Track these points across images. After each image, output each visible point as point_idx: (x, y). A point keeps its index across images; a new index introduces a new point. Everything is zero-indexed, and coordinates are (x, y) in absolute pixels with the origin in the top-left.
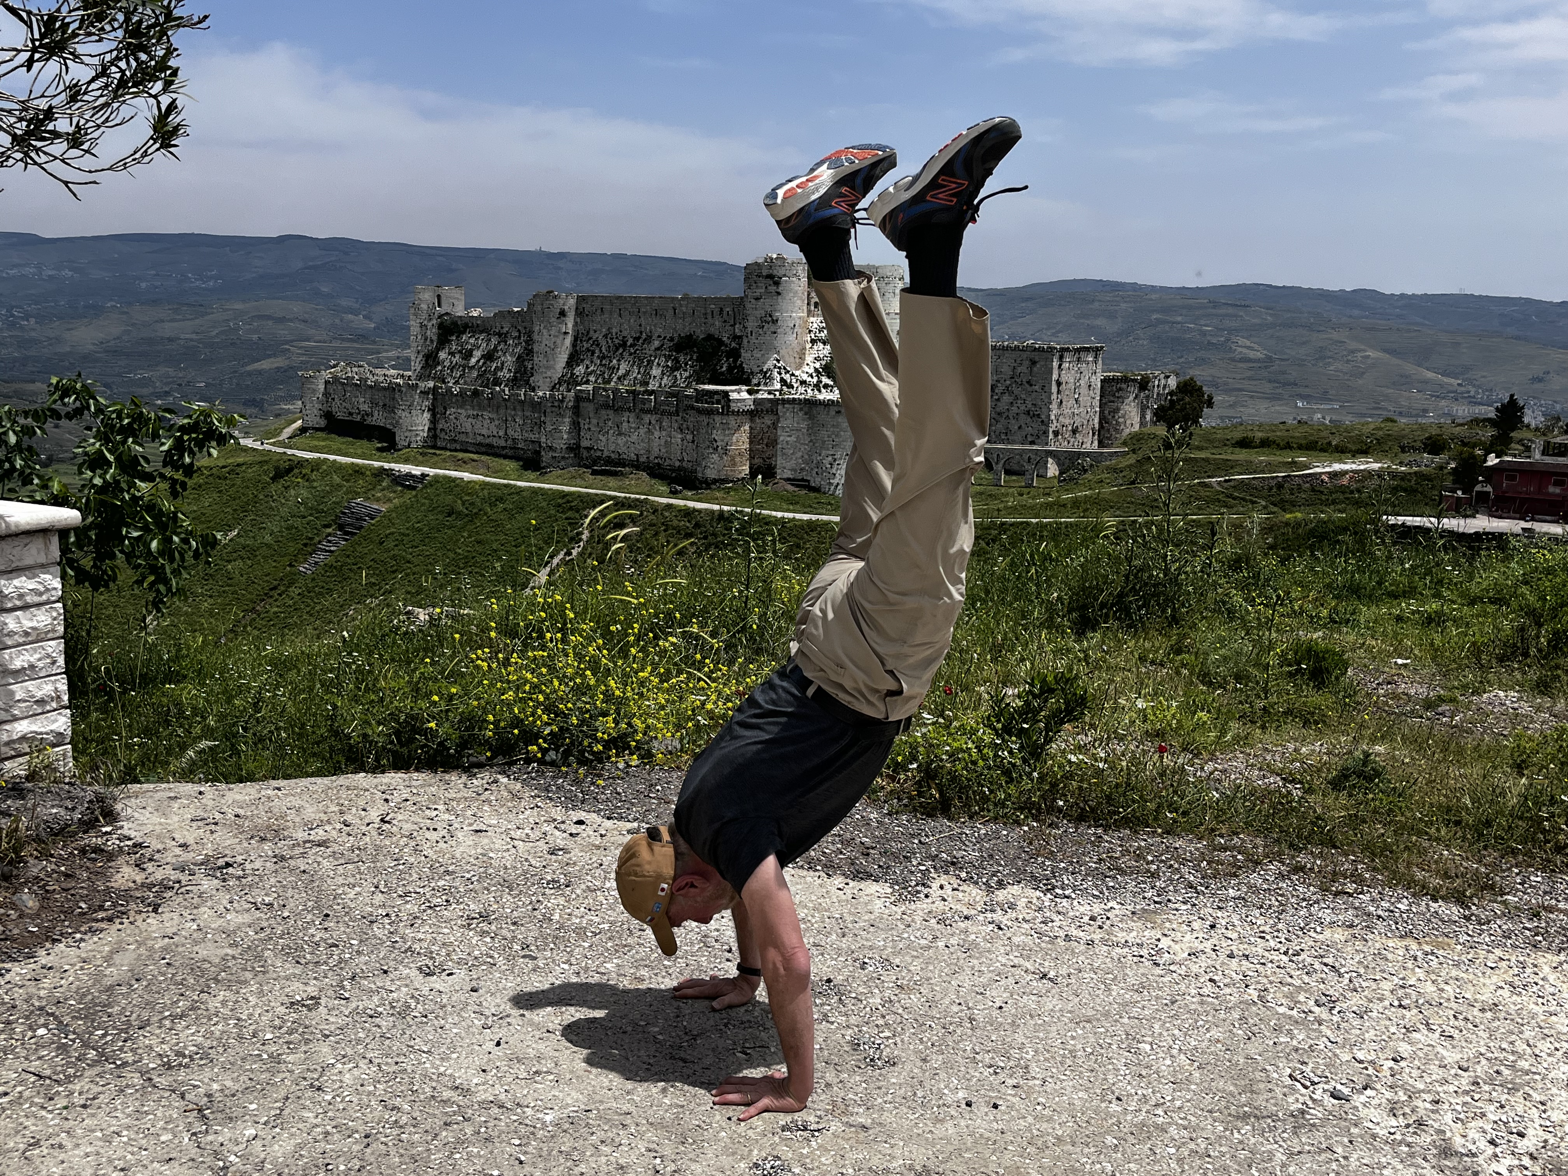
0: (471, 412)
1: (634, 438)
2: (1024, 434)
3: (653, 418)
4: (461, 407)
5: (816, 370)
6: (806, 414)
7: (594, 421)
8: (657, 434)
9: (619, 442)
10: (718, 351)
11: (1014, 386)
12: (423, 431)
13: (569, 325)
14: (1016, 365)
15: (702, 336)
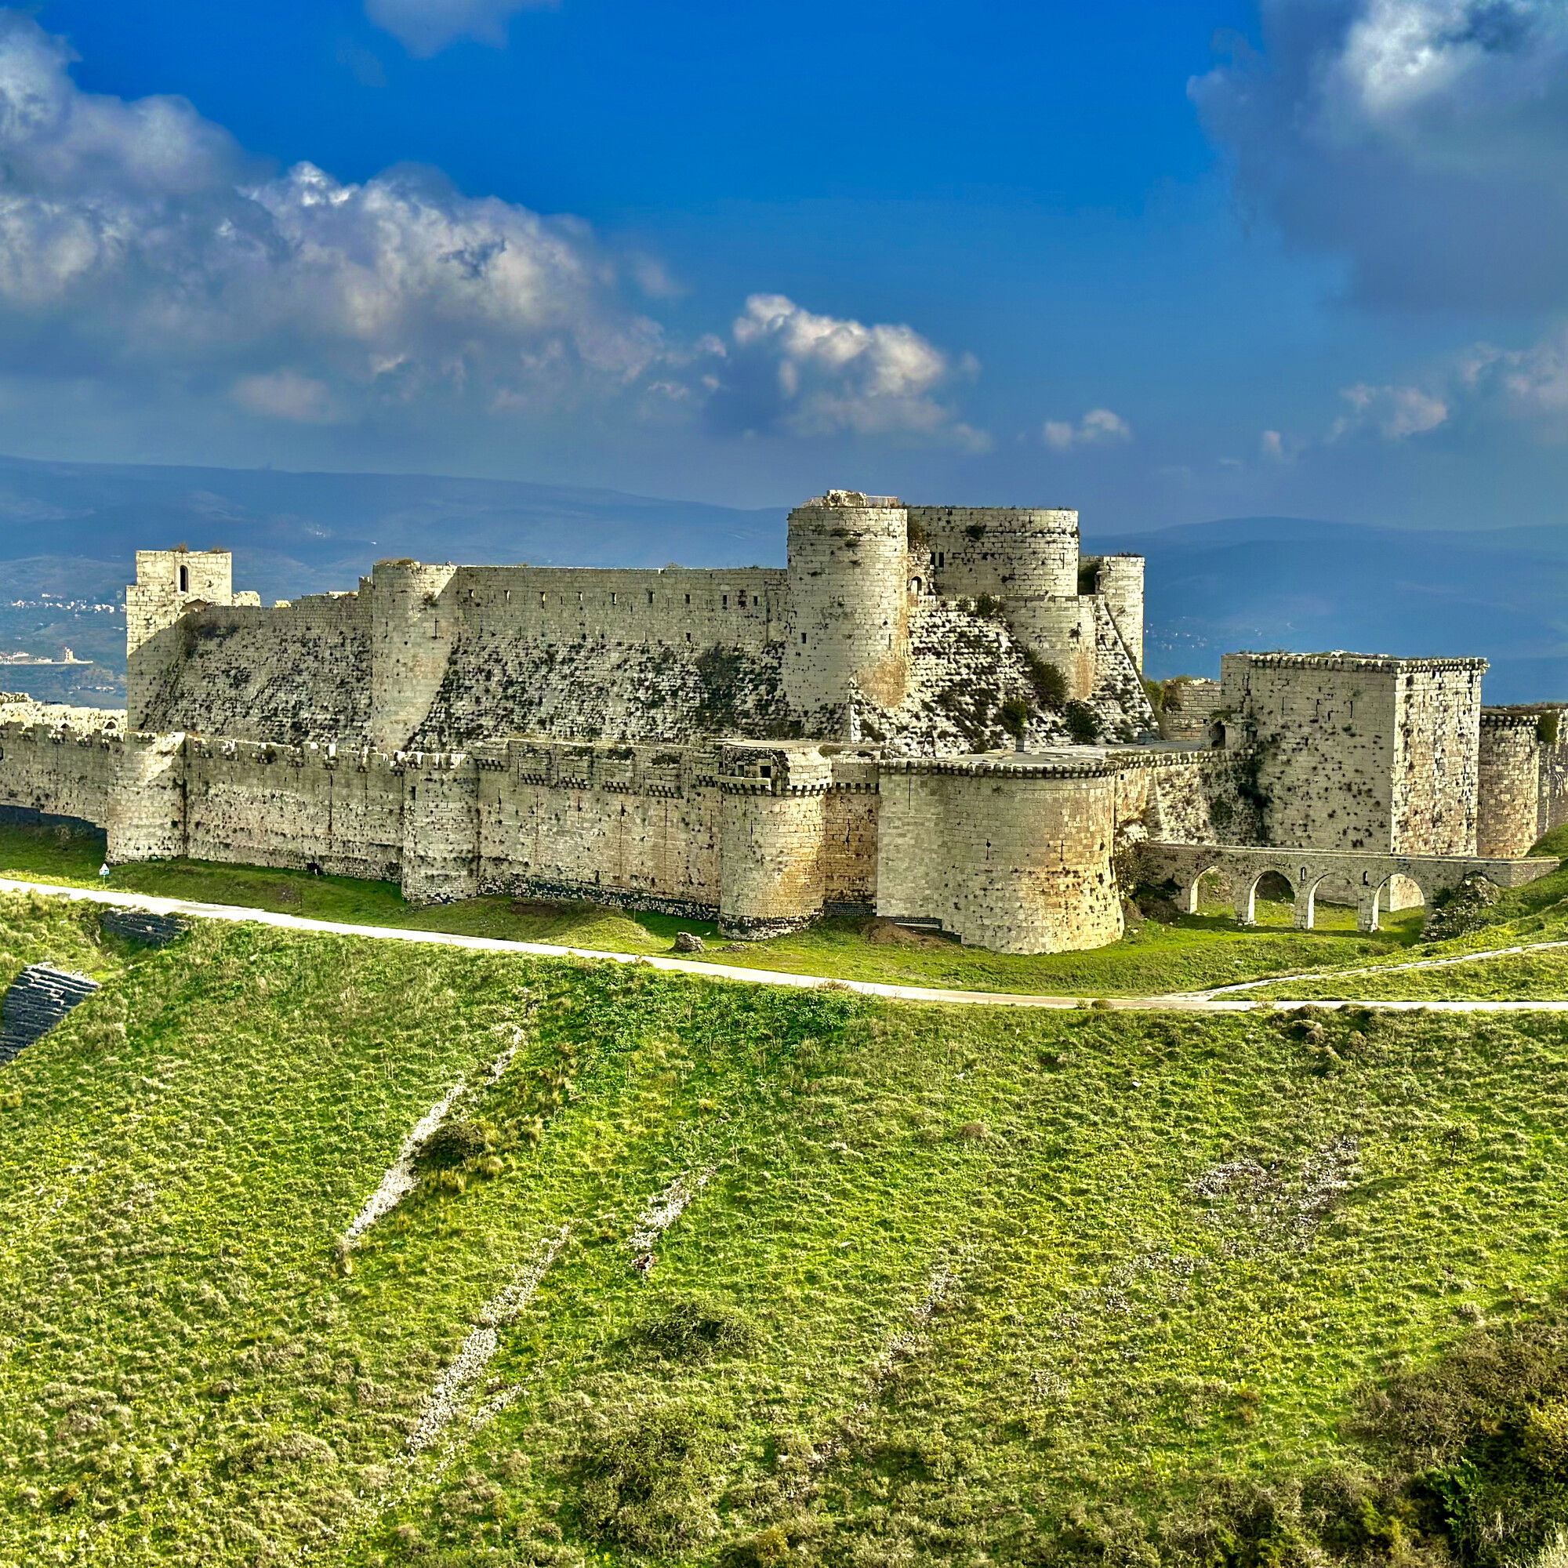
0: (258, 791)
1: (590, 838)
2: (1341, 827)
3: (630, 803)
4: (240, 782)
5: (926, 706)
6: (933, 793)
7: (510, 808)
8: (637, 831)
9: (560, 847)
10: (737, 670)
11: (1318, 736)
12: (162, 826)
13: (443, 624)
14: (1321, 697)
15: (705, 644)
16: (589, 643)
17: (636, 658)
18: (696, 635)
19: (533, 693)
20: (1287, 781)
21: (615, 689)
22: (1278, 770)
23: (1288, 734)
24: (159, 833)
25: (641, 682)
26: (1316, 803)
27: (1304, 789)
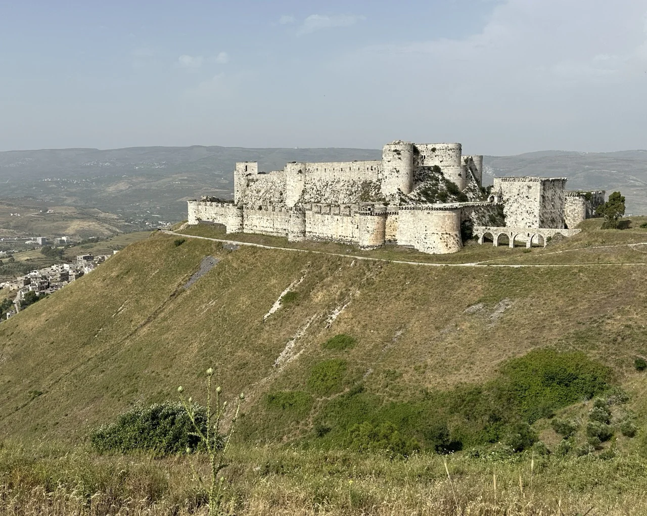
0: (258, 217)
1: (330, 227)
2: (525, 222)
3: (339, 217)
4: (254, 215)
5: (418, 194)
6: (412, 214)
7: (312, 220)
8: (341, 225)
9: (324, 229)
10: (370, 186)
11: (519, 198)
12: (238, 225)
13: (303, 177)
14: (520, 188)
15: (363, 180)
16: (336, 181)
17: (347, 184)
18: (361, 178)
19: (323, 193)
20: (511, 211)
21: (342, 191)
22: (508, 208)
23: (511, 198)
24: (237, 227)
25: (348, 189)
26: (518, 216)
27: (515, 213)
